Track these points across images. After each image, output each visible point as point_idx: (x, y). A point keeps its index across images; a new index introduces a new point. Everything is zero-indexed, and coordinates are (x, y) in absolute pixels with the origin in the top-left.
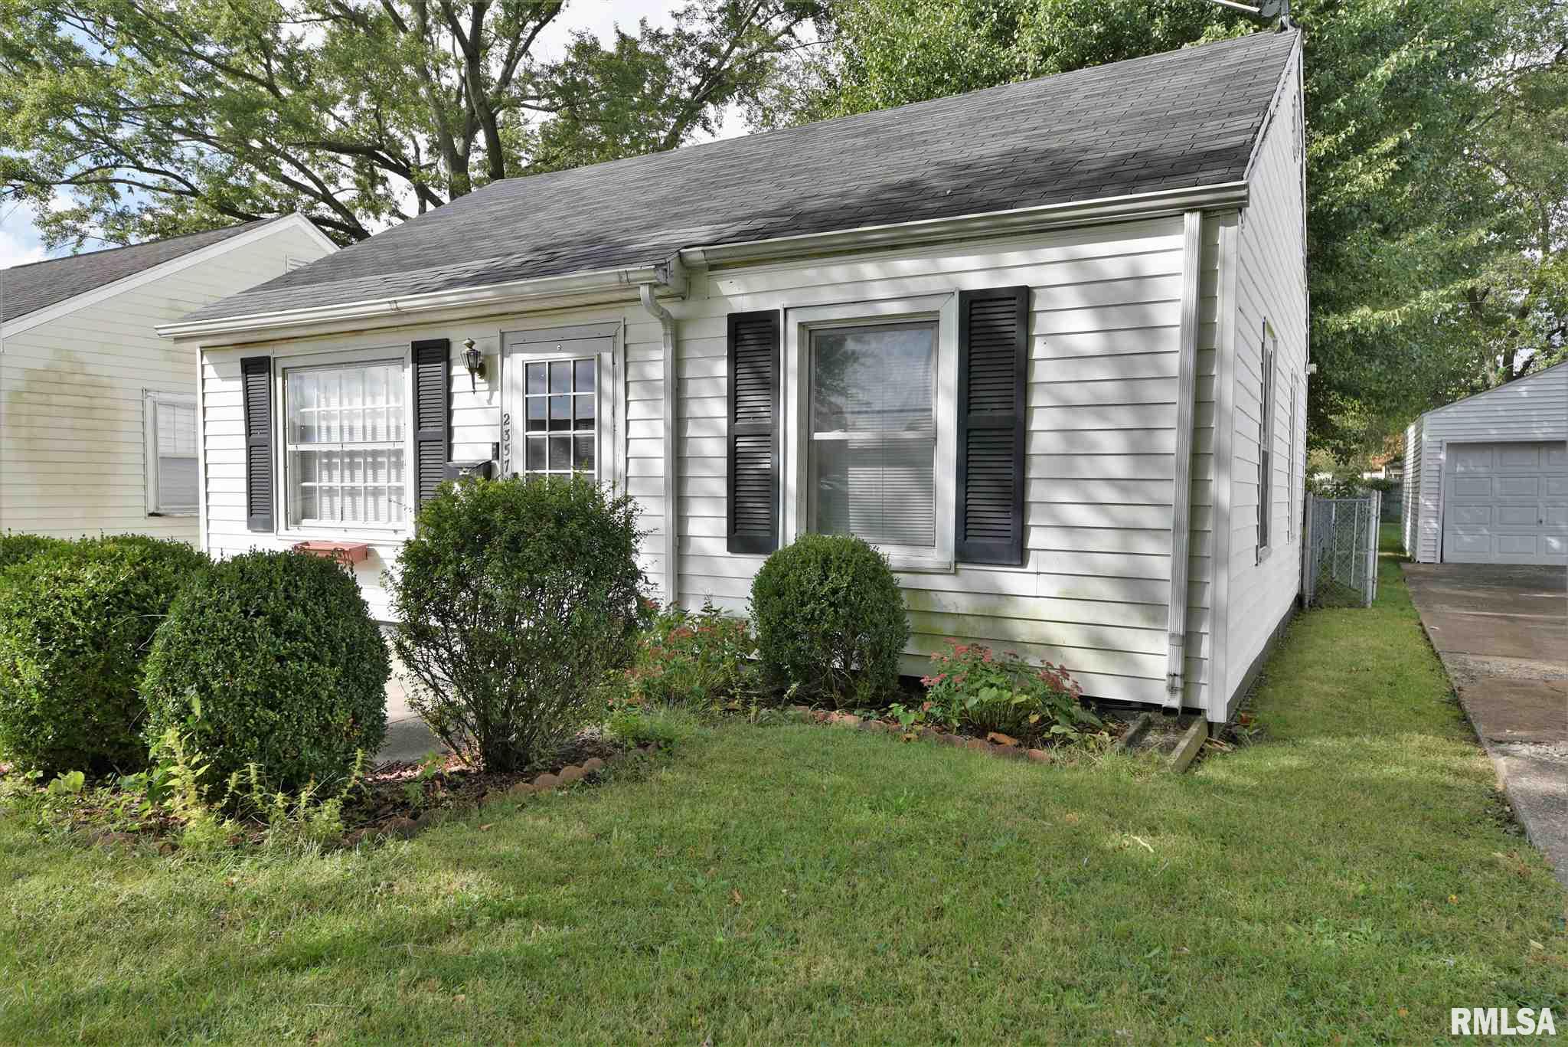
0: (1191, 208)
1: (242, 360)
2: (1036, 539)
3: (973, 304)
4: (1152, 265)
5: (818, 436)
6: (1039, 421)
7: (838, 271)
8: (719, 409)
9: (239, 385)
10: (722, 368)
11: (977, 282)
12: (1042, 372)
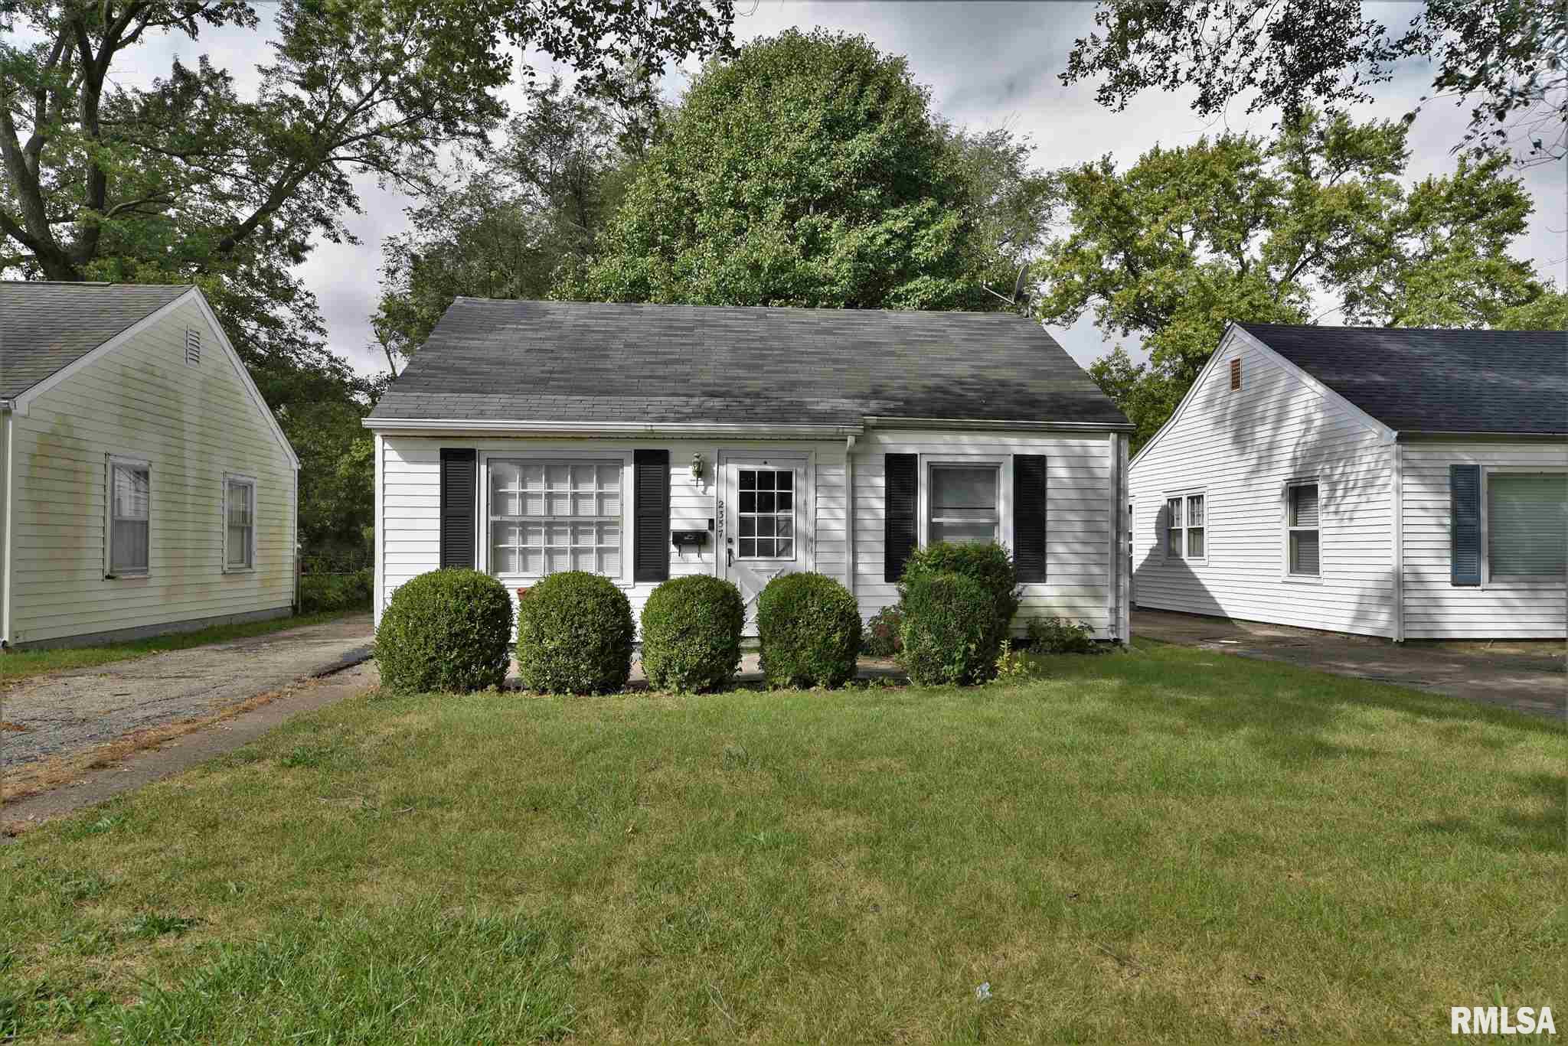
0: (1114, 431)
1: (441, 449)
2: (1051, 568)
3: (1021, 462)
4: (1095, 452)
5: (934, 520)
6: (1049, 516)
7: (948, 437)
8: (880, 505)
9: (437, 468)
10: (881, 482)
11: (1019, 451)
12: (1051, 493)
